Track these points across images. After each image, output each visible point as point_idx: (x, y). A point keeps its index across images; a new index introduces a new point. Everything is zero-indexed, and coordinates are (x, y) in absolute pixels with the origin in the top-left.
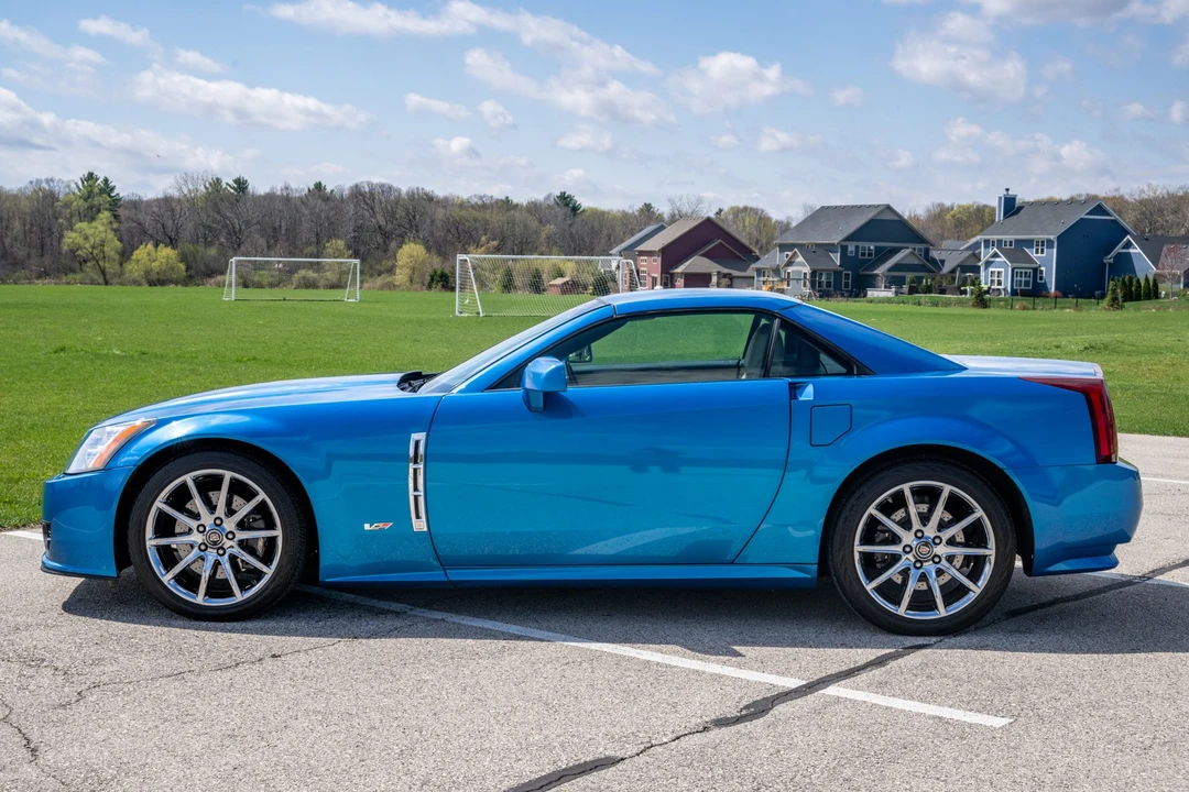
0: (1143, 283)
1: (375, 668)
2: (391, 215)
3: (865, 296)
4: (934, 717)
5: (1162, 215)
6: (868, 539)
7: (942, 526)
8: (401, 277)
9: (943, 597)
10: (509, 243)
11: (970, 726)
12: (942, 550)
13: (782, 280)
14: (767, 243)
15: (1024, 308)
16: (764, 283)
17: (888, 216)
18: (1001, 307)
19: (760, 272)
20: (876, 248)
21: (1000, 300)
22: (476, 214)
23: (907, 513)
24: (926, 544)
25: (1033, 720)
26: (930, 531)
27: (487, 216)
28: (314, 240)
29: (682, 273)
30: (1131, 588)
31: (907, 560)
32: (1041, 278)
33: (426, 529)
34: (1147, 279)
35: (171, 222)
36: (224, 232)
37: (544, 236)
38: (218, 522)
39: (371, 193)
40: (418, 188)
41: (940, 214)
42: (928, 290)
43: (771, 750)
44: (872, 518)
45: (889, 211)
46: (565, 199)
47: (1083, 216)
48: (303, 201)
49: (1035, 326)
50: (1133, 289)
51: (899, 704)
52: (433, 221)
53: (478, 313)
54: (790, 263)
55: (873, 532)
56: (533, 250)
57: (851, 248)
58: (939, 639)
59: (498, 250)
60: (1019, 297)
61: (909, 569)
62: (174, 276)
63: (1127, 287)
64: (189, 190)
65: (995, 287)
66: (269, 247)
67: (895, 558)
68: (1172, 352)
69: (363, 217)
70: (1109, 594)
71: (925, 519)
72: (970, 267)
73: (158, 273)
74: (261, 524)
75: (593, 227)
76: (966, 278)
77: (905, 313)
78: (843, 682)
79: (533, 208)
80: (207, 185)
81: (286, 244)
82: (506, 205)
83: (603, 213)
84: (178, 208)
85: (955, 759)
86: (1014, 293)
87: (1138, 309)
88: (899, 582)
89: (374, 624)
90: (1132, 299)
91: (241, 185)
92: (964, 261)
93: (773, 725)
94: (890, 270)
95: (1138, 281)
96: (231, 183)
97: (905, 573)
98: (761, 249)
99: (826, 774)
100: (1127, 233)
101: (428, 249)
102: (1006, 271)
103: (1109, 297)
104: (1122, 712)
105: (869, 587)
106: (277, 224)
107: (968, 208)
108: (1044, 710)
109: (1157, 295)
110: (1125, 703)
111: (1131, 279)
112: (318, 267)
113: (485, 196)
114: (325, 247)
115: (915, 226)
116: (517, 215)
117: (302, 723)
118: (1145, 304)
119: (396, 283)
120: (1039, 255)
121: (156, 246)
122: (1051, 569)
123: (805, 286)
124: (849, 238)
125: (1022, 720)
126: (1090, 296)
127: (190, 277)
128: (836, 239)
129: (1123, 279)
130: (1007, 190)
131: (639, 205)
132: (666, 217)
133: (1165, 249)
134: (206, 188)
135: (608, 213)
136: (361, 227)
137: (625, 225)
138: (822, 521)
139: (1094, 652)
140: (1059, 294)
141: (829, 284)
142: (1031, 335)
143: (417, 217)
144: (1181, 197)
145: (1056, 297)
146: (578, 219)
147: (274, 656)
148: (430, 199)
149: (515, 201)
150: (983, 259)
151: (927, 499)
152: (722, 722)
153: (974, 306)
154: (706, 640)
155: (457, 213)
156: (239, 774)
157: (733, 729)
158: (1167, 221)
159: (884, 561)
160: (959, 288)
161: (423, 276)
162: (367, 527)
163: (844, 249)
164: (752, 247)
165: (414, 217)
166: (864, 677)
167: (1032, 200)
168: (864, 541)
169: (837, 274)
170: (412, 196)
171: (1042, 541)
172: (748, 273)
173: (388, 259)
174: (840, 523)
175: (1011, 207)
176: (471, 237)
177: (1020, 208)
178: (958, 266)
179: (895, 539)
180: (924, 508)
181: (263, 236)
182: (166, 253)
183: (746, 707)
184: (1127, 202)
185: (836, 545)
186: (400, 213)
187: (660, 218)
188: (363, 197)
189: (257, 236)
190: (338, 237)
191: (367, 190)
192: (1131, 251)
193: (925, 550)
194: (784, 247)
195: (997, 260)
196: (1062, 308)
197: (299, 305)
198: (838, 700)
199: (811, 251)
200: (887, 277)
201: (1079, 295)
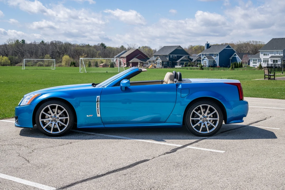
0: (239, 64)
1: (93, 145)
2: (60, 48)
3: (175, 67)
4: (210, 151)
5: (243, 48)
6: (193, 117)
7: (208, 114)
8: (63, 63)
9: (208, 129)
10: (89, 55)
11: (217, 152)
12: (208, 119)
13: (155, 64)
14: (151, 55)
15: (212, 70)
16: (151, 64)
17: (180, 48)
18: (206, 70)
19: (150, 62)
20: (177, 56)
21: (206, 68)
22: (81, 48)
23: (201, 111)
24: (205, 118)
25: (229, 151)
26: (206, 115)
27: (84, 49)
28: (42, 54)
29: (131, 62)
30: (245, 127)
31: (201, 121)
32: (215, 63)
33: (100, 116)
34: (240, 63)
35: (6, 50)
36: (20, 52)
37: (98, 53)
38: (55, 115)
39: (56, 43)
40: (67, 42)
41: (191, 48)
42: (189, 66)
43: (179, 158)
44: (194, 112)
45: (180, 47)
46: (102, 45)
47: (225, 48)
48: (39, 45)
49: (215, 74)
50: (237, 65)
51: (202, 149)
52: (71, 50)
53: (85, 72)
54: (157, 60)
55: (194, 115)
56: (95, 57)
57: (171, 56)
58: (208, 137)
59: (87, 57)
60: (210, 67)
61: (201, 123)
62: (7, 63)
63: (235, 64)
64: (11, 43)
65: (205, 65)
66: (31, 56)
67: (198, 121)
68: (247, 79)
69: (54, 49)
70: (241, 128)
71: (205, 112)
72: (199, 60)
73: (3, 63)
74: (64, 116)
75: (109, 51)
76: (198, 63)
77: (185, 71)
78: (190, 145)
79: (95, 47)
80: (15, 41)
81: (35, 56)
82: (88, 46)
83: (112, 48)
84: (8, 47)
85: (215, 158)
86: (209, 66)
87: (238, 70)
88: (199, 126)
89: (89, 137)
90: (236, 68)
91: (23, 41)
92: (197, 59)
93: (178, 153)
94: (180, 61)
95: (238, 63)
96: (21, 41)
97: (201, 124)
98: (149, 56)
99: (191, 161)
100: (235, 52)
101: (70, 57)
102: (207, 61)
103: (231, 67)
104: (247, 149)
105: (193, 127)
106: (33, 51)
107: (198, 46)
108: (231, 149)
109: (242, 67)
110: (247, 148)
111: (236, 63)
112: (43, 61)
113: (83, 44)
114: (44, 56)
115: (186, 50)
116: (91, 48)
117: (81, 155)
118: (240, 68)
119: (62, 65)
120: (215, 57)
121: (3, 56)
122: (230, 122)
123: (160, 65)
124: (171, 54)
125: (227, 151)
126: (227, 67)
127: (11, 64)
128: (168, 54)
129: (234, 63)
130: (207, 42)
131: (120, 46)
132: (127, 49)
133: (244, 56)
134: (15, 42)
135: (113, 48)
136: (53, 51)
137: (117, 51)
138: (183, 113)
139: (240, 139)
140: (219, 66)
141: (166, 65)
142: (215, 76)
143: (67, 49)
144: (247, 44)
145: (219, 67)
146: (106, 49)
147: (70, 143)
148: (70, 44)
149: (90, 45)
150: (202, 58)
151: (205, 108)
152: (167, 153)
153: (200, 69)
154: (160, 138)
155: (77, 48)
156: (73, 164)
157: (170, 154)
158: (244, 49)
159: (196, 121)
160: (196, 65)
161: (69, 63)
162: (87, 116)
163: (169, 56)
164: (148, 56)
165: (66, 49)
166: (194, 144)
167: (213, 44)
168: (192, 117)
169: (168, 62)
170: (66, 44)
171: (229, 117)
172: (147, 62)
173: (60, 59)
174: (187, 114)
175: (208, 46)
176: (80, 54)
177: (210, 46)
178: (196, 60)
179: (198, 117)
180: (204, 110)
181: (29, 54)
182: (5, 58)
183: (172, 150)
184: (234, 45)
185: (186, 118)
186: (63, 48)
187: (125, 49)
188: (53, 44)
189: (28, 54)
190: (47, 54)
191: (55, 42)
192: (236, 56)
193: (205, 119)
194: (155, 56)
195: (205, 58)
196: (220, 70)
197: (41, 70)
198: (190, 149)
199: (162, 57)
200: (180, 63)
201: (224, 67)
